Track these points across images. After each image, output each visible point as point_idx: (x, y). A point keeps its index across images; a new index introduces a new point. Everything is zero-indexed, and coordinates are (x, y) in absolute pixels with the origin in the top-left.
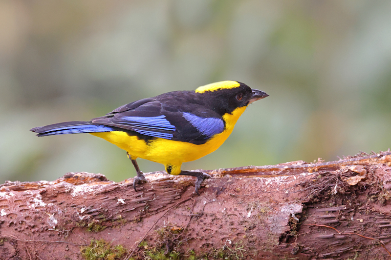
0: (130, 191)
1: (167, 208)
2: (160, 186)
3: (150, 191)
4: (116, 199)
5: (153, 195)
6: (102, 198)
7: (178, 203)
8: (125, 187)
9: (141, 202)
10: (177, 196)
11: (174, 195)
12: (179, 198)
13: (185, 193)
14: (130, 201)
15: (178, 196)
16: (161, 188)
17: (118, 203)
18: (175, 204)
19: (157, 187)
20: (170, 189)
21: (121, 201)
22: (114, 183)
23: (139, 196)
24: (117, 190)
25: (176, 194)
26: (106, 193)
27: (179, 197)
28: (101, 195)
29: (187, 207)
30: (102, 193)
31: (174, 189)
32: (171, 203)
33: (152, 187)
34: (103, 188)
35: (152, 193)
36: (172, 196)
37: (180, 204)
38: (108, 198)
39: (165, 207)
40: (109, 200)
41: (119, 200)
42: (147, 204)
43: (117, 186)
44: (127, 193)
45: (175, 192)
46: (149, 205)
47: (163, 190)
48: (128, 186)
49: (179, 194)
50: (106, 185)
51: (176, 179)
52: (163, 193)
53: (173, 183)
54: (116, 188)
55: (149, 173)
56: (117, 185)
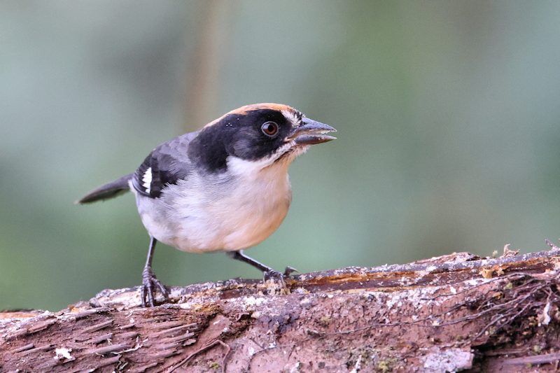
0: (82, 331)
1: (166, 366)
2: (149, 317)
3: (127, 329)
4: (51, 350)
5: (134, 337)
6: (21, 348)
7: (191, 353)
8: (72, 321)
9: (107, 355)
10: (187, 339)
11: (181, 337)
12: (193, 344)
13: (207, 332)
14: (82, 353)
15: (191, 338)
16: (151, 322)
17: (56, 358)
18: (184, 356)
19: (143, 320)
20: (174, 323)
21: (63, 352)
22: (47, 313)
23: (104, 341)
24: (53, 328)
25: (187, 335)
26: (27, 336)
27: (194, 341)
28: (17, 341)
29: (210, 363)
30: (21, 337)
31: (180, 322)
32: (174, 355)
33: (132, 321)
34: (23, 326)
35: (133, 333)
36: (177, 338)
37: (196, 356)
38: (34, 347)
39: (162, 364)
40: (36, 352)
41: (58, 351)
42: (123, 360)
43: (52, 321)
44: (75, 336)
45: (184, 331)
46: (127, 359)
47: (155, 325)
48: (78, 319)
49: (192, 334)
50: (28, 319)
51: (185, 302)
52: (157, 334)
53: (179, 309)
54: (50, 326)
55: (123, 290)
56: (53, 317)
